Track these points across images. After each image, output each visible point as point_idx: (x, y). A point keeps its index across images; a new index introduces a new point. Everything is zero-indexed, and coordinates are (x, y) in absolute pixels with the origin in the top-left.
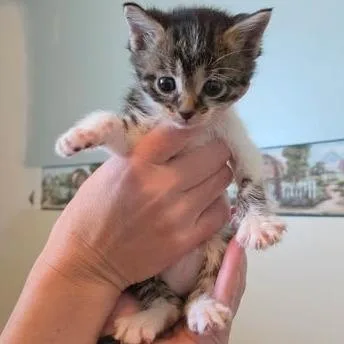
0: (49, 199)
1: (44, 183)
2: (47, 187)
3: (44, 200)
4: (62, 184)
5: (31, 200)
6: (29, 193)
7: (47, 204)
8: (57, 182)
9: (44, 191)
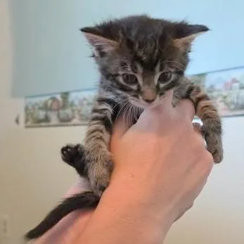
0: (31, 119)
1: (26, 109)
2: (28, 112)
3: (27, 121)
4: (40, 109)
5: (17, 121)
6: (15, 116)
7: (29, 123)
8: (37, 107)
9: (27, 114)
